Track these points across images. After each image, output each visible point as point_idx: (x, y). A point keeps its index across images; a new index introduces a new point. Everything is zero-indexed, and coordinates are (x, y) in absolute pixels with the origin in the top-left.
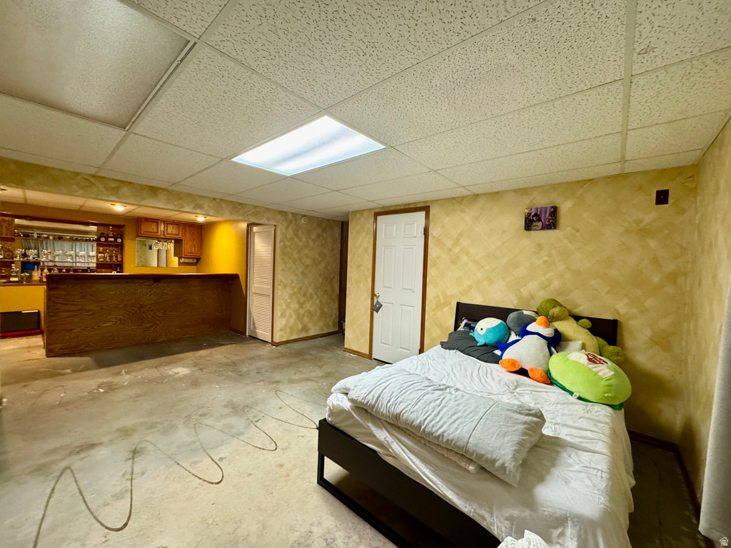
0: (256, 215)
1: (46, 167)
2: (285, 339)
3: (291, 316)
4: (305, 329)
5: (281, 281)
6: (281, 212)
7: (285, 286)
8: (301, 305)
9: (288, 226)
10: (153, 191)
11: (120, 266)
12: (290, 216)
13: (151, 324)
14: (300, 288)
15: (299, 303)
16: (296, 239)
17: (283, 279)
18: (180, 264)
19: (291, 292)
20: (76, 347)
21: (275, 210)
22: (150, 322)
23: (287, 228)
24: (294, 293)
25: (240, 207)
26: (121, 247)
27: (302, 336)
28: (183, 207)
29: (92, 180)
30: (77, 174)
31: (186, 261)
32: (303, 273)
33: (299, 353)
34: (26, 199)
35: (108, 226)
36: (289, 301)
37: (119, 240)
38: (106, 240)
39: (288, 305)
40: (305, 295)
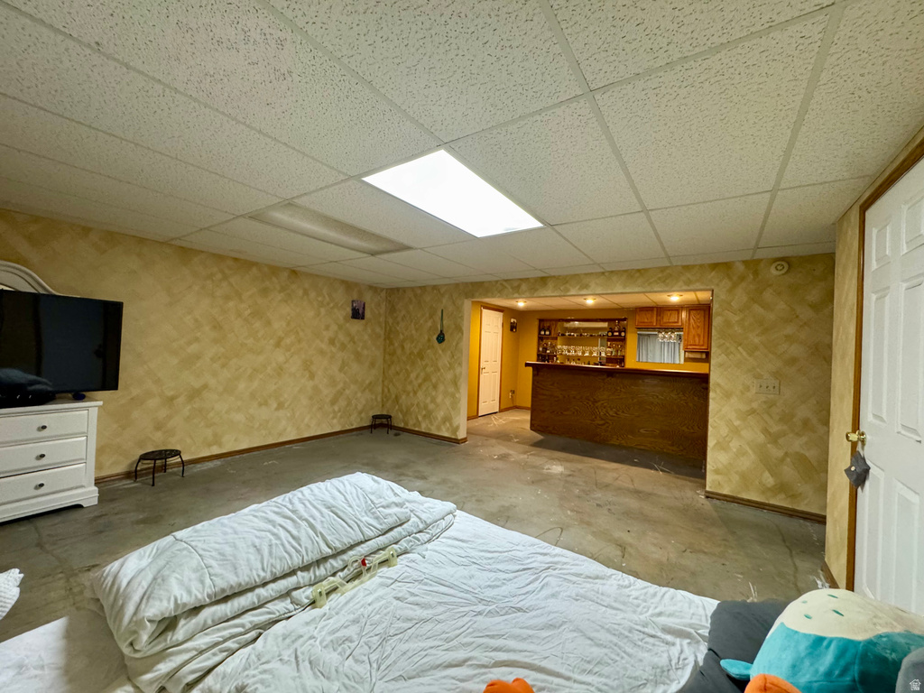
2: (726, 491)
3: (741, 453)
4: (782, 488)
5: (719, 385)
6: (715, 266)
7: (728, 395)
8: (774, 439)
9: (735, 286)
10: (543, 281)
11: (622, 360)
12: (741, 268)
13: (603, 422)
14: (770, 404)
15: (765, 431)
16: (757, 309)
17: (719, 381)
18: (686, 360)
19: (744, 408)
23: (730, 291)
24: (752, 412)
25: (638, 274)
26: (624, 340)
27: (772, 502)
30: (497, 282)
32: (776, 375)
35: (614, 320)
36: (737, 423)
37: (623, 334)
38: (613, 335)
39: (735, 431)
40: (786, 418)
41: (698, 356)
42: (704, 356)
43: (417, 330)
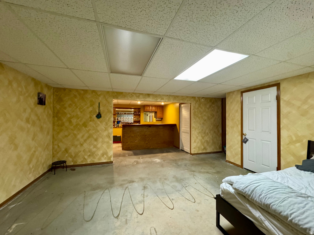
0: (183, 100)
1: (122, 92)
2: (196, 152)
3: (198, 142)
4: (205, 148)
5: (194, 127)
6: (193, 97)
7: (196, 129)
8: (203, 138)
9: (196, 102)
10: (149, 95)
11: (139, 122)
13: (148, 142)
14: (202, 130)
15: (202, 136)
16: (200, 109)
17: (194, 126)
18: (156, 120)
19: (198, 132)
20: (129, 148)
21: (190, 97)
22: (148, 141)
23: (195, 104)
24: (200, 132)
25: (176, 97)
26: (140, 115)
27: (204, 152)
28: (157, 100)
29: (133, 94)
30: (129, 93)
31: (158, 119)
32: (203, 123)
33: (203, 160)
34: (118, 103)
35: (136, 109)
36: (197, 136)
37: (139, 113)
38: (136, 114)
39: (197, 137)
40: (205, 133)
41: (160, 119)
42: (161, 119)
43: (81, 112)
